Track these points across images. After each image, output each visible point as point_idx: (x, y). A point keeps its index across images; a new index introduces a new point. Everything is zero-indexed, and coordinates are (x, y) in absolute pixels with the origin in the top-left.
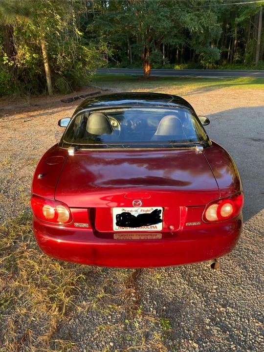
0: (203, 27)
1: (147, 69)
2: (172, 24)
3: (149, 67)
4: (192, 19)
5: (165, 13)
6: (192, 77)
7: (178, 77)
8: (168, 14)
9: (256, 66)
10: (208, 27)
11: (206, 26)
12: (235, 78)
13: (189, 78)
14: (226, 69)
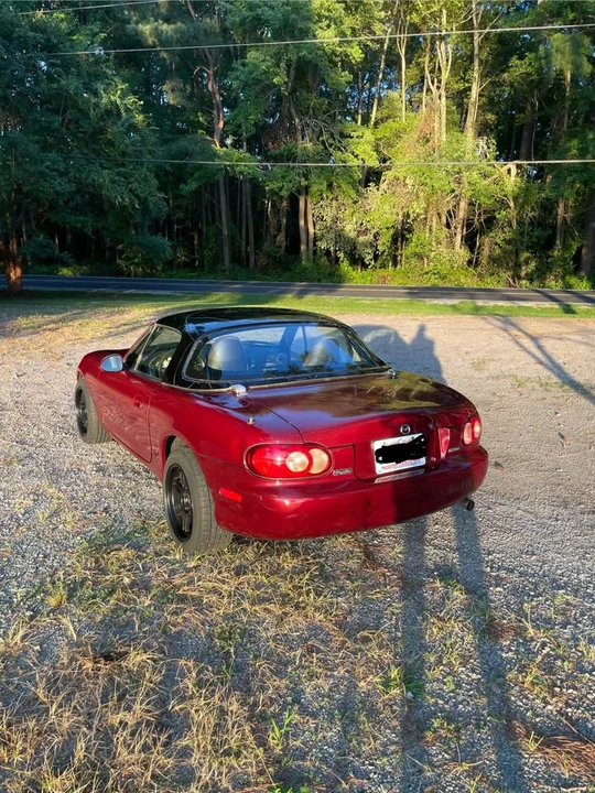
0: (137, 197)
1: (15, 274)
2: (73, 188)
3: (19, 271)
4: (113, 182)
5: (53, 163)
6: (117, 291)
7: (84, 292)
8: (62, 167)
9: (227, 272)
10: (146, 199)
11: (141, 195)
12: (205, 294)
13: (112, 294)
14: (171, 276)
